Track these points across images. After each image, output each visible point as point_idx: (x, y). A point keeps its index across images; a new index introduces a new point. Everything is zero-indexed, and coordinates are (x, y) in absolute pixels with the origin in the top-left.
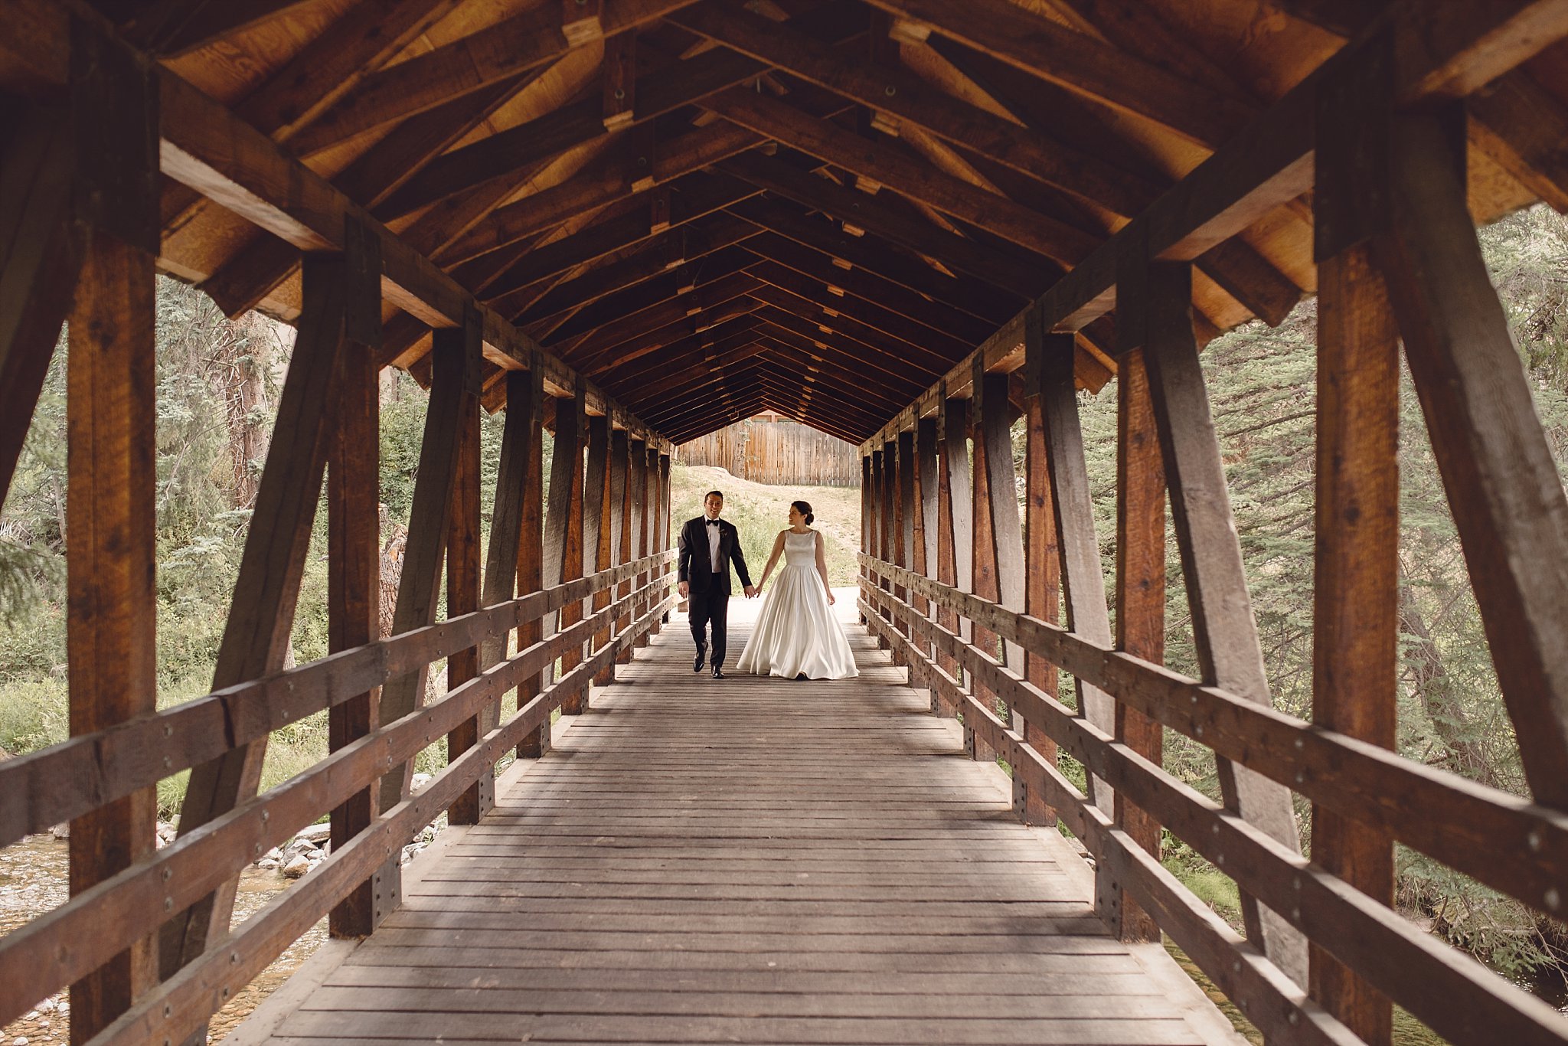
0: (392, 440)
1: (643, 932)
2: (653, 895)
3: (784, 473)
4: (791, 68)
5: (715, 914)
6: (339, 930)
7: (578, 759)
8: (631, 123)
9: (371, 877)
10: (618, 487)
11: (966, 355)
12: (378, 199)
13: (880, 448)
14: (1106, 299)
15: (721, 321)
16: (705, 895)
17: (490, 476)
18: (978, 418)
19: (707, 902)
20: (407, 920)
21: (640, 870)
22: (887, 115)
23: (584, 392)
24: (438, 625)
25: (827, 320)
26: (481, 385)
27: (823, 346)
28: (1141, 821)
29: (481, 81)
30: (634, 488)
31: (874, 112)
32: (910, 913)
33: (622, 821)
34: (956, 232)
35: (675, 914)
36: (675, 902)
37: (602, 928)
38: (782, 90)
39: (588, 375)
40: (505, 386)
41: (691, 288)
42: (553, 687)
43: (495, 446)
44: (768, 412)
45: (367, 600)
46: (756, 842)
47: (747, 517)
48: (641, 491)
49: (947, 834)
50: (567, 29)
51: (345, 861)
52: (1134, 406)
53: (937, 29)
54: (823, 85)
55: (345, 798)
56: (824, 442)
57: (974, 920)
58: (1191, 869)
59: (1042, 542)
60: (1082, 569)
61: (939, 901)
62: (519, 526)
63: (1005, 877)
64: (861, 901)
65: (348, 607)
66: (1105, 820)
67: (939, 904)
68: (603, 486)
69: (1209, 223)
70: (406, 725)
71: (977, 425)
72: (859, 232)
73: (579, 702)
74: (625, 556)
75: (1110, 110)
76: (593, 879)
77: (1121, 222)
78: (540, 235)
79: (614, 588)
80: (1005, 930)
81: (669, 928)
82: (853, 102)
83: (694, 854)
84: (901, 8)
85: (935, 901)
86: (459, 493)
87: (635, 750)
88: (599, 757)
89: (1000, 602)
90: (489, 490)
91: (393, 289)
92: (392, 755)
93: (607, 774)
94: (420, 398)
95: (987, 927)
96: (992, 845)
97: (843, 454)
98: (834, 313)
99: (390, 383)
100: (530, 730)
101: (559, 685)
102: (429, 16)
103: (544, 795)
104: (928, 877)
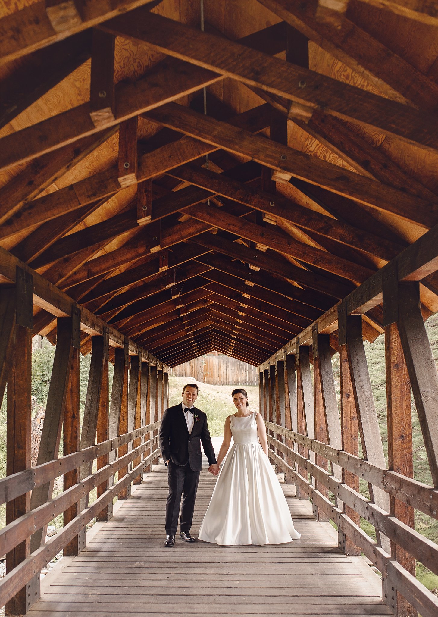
0: (39, 366)
1: (158, 613)
2: (163, 593)
3: (222, 380)
4: (225, 195)
5: (194, 603)
6: (10, 612)
7: (126, 522)
8: (150, 221)
9: (25, 586)
10: (144, 389)
11: (309, 325)
12: (32, 259)
13: (268, 368)
14: (378, 299)
15: (192, 310)
16: (189, 593)
17: (84, 383)
18: (316, 355)
19: (190, 597)
20: (43, 606)
21: (156, 580)
22: (270, 215)
23: (128, 344)
24: (59, 459)
25: (242, 310)
26: (80, 343)
27: (240, 321)
28: (405, 556)
29: (80, 204)
30: (151, 389)
31: (265, 214)
32: (291, 602)
33: (148, 554)
34: (303, 268)
35: (174, 603)
36: (174, 597)
37: (138, 611)
38: (220, 204)
39: (130, 337)
40: (91, 343)
41: (178, 296)
42: (114, 486)
43: (86, 369)
44: (214, 351)
45: (25, 449)
46: (213, 564)
47: (205, 401)
48: (155, 390)
49: (307, 560)
50: (120, 179)
51: (13, 578)
52: (394, 350)
53: (295, 176)
54: (240, 202)
55: (13, 547)
56: (241, 365)
57: (323, 606)
58: (425, 572)
59: (349, 415)
60: (370, 429)
61: (305, 596)
62: (97, 410)
63: (337, 583)
64: (266, 596)
65: (16, 452)
66: (387, 555)
67: (305, 597)
68: (137, 389)
69: (428, 263)
70: (44, 509)
71: (316, 359)
72: (257, 269)
73: (126, 493)
74: (148, 422)
75: (377, 210)
76: (134, 585)
77: (383, 263)
78: (108, 273)
79: (143, 437)
80: (338, 612)
81: (171, 611)
82: (254, 209)
83: (183, 571)
84: (277, 166)
85: (303, 596)
86: (69, 395)
87: (153, 517)
88: (136, 521)
89: (329, 444)
90: (84, 389)
91: (39, 300)
92: (36, 524)
93: (140, 529)
94: (52, 348)
95: (329, 610)
96: (329, 566)
97: (249, 371)
98: (245, 306)
99: (38, 340)
100: (103, 508)
101: (117, 485)
102: (56, 175)
103: (110, 541)
104: (299, 583)
